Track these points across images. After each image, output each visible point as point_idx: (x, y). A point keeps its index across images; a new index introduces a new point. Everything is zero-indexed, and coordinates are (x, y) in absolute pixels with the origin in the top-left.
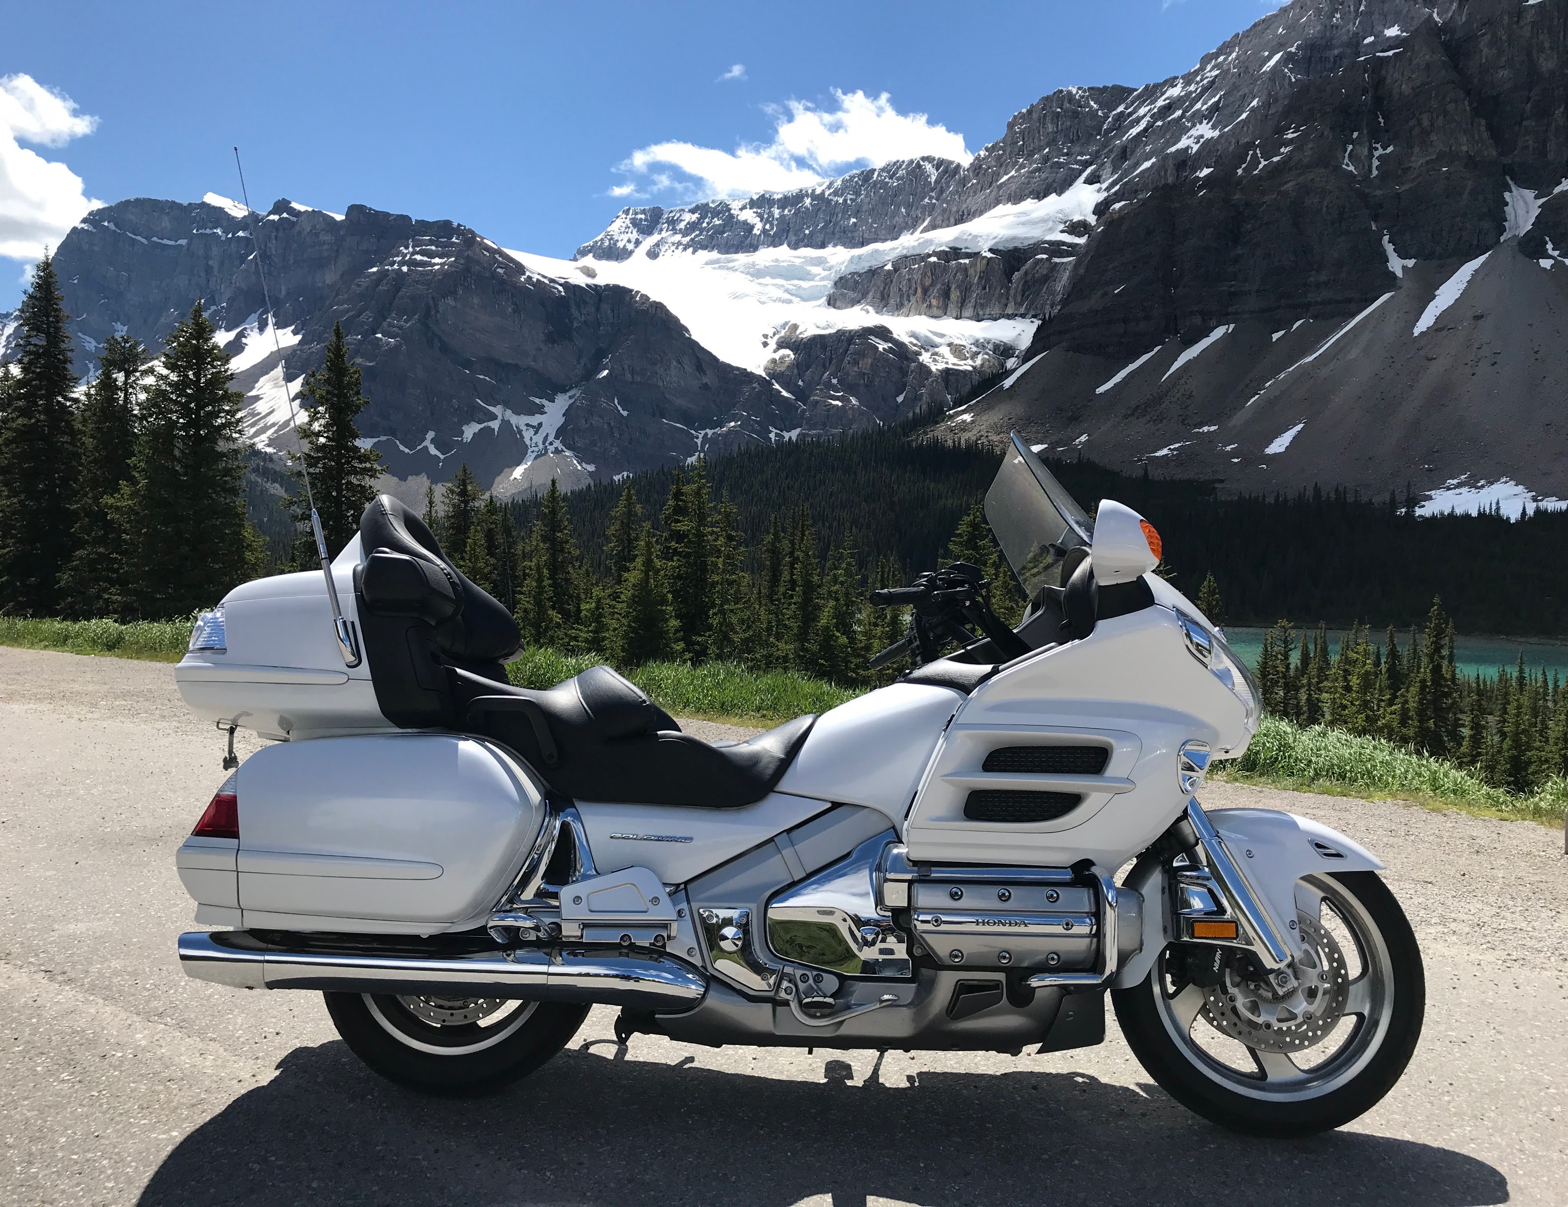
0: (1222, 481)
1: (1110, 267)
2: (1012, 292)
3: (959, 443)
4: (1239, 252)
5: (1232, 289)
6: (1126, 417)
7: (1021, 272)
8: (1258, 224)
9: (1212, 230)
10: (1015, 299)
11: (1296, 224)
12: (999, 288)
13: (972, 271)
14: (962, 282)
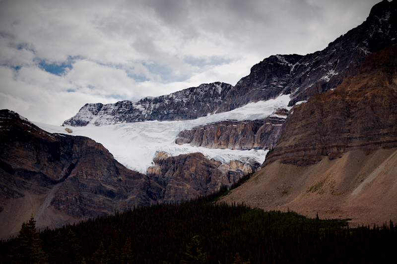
0: (350, 220)
1: (297, 127)
2: (256, 138)
3: (235, 204)
4: (350, 121)
5: (349, 136)
6: (308, 192)
7: (259, 130)
8: (357, 109)
9: (338, 112)
10: (257, 141)
11: (373, 109)
12: (250, 137)
13: (238, 129)
14: (234, 134)
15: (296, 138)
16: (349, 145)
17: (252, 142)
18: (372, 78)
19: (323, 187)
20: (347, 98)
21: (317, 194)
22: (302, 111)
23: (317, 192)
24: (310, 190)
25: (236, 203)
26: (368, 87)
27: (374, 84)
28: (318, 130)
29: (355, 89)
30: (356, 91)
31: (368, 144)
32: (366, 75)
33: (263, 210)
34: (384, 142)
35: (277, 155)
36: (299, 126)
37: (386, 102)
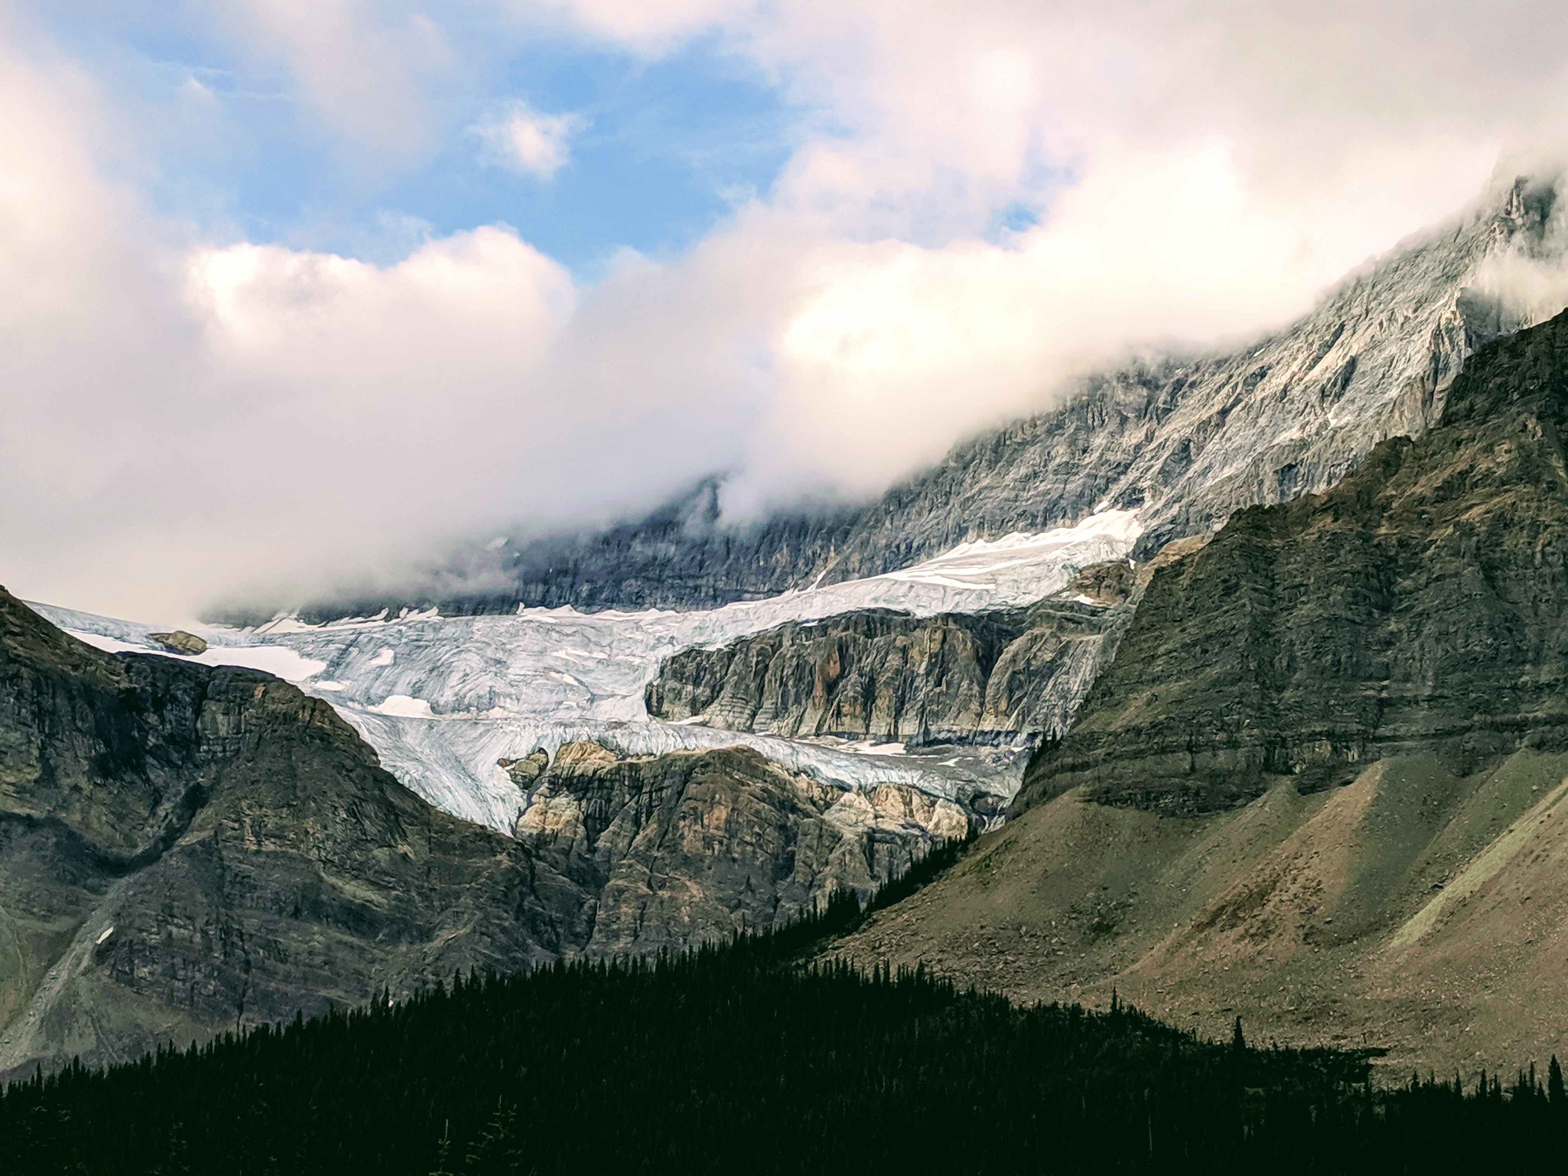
0: (1382, 1053)
1: (1162, 650)
2: (990, 691)
3: (887, 973)
4: (1393, 627)
5: (1384, 694)
6: (1200, 928)
7: (1006, 656)
8: (1423, 579)
9: (1342, 589)
10: (996, 704)
11: (1490, 580)
12: (965, 684)
13: (914, 653)
14: (898, 672)
15: (1156, 697)
16: (1383, 731)
17: (974, 706)
18: (1492, 445)
19: (1269, 907)
20: (1383, 531)
21: (1242, 937)
22: (1184, 580)
23: (1241, 929)
24: (1212, 923)
25: (893, 970)
26: (1475, 485)
27: (1500, 471)
28: (1252, 666)
29: (1418, 490)
30: (1422, 500)
31: (1468, 729)
32: (1466, 433)
33: (1006, 1002)
34: (1537, 722)
35: (1073, 768)
36: (1170, 646)
37: (1549, 549)
